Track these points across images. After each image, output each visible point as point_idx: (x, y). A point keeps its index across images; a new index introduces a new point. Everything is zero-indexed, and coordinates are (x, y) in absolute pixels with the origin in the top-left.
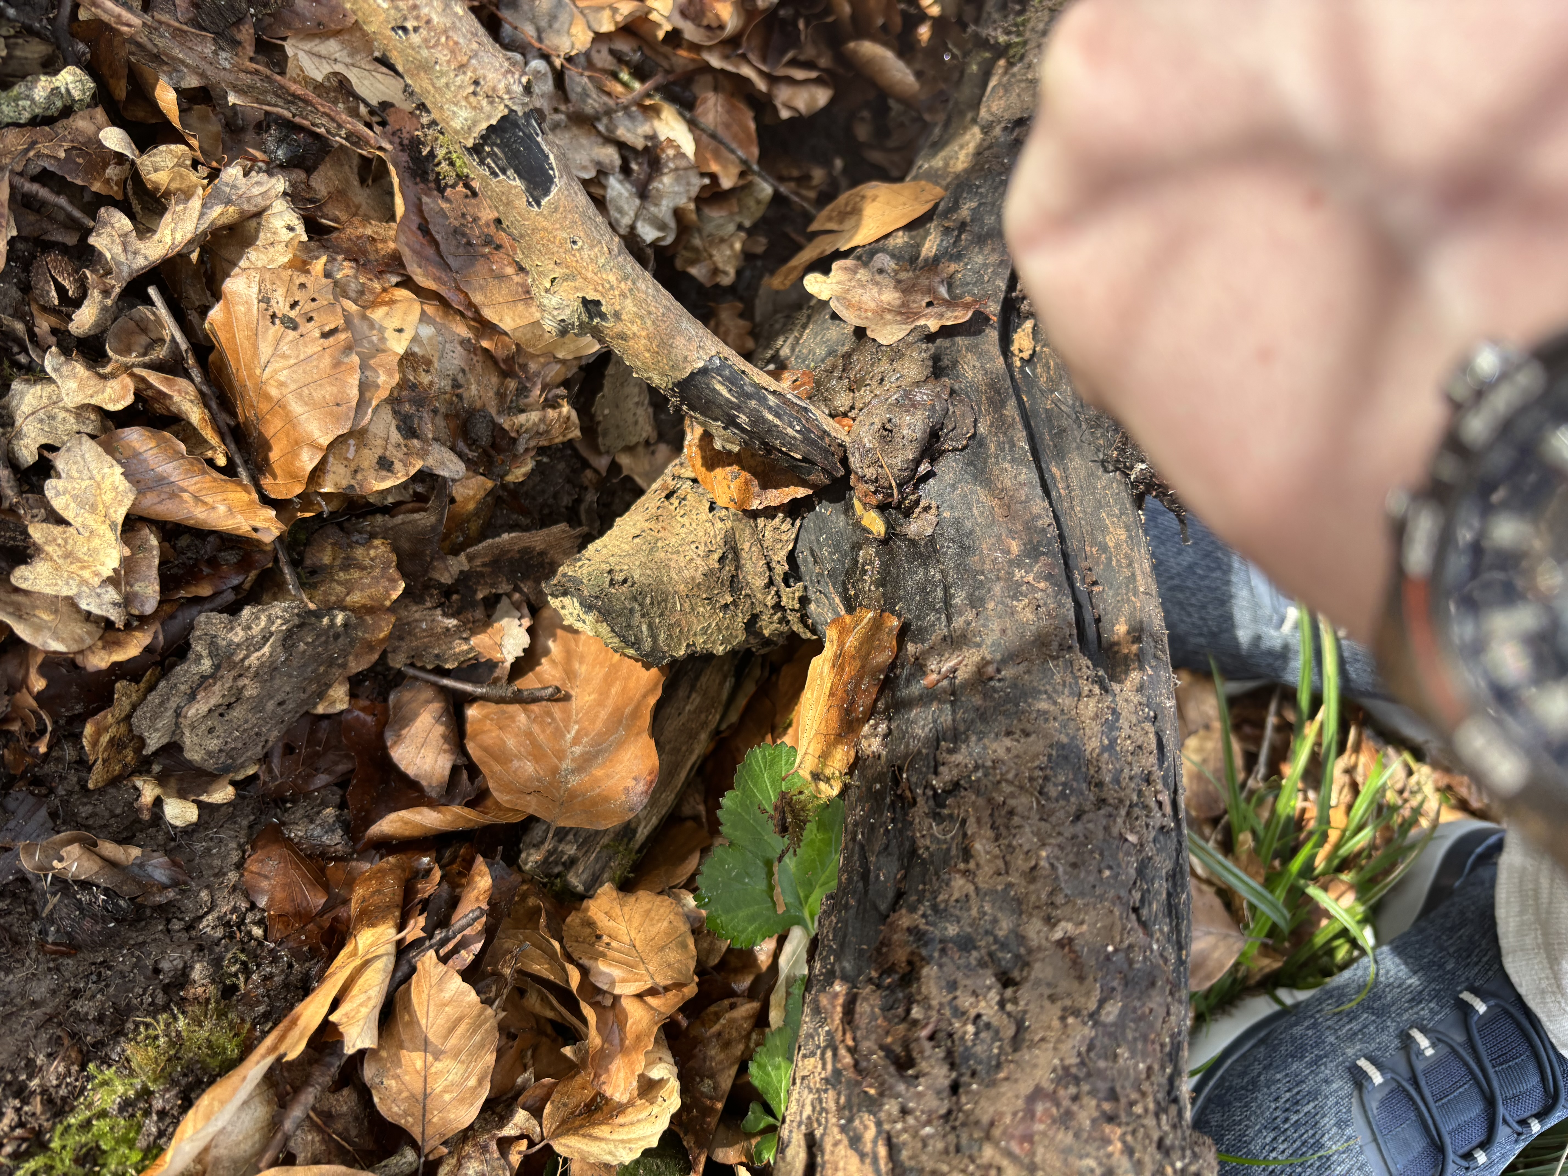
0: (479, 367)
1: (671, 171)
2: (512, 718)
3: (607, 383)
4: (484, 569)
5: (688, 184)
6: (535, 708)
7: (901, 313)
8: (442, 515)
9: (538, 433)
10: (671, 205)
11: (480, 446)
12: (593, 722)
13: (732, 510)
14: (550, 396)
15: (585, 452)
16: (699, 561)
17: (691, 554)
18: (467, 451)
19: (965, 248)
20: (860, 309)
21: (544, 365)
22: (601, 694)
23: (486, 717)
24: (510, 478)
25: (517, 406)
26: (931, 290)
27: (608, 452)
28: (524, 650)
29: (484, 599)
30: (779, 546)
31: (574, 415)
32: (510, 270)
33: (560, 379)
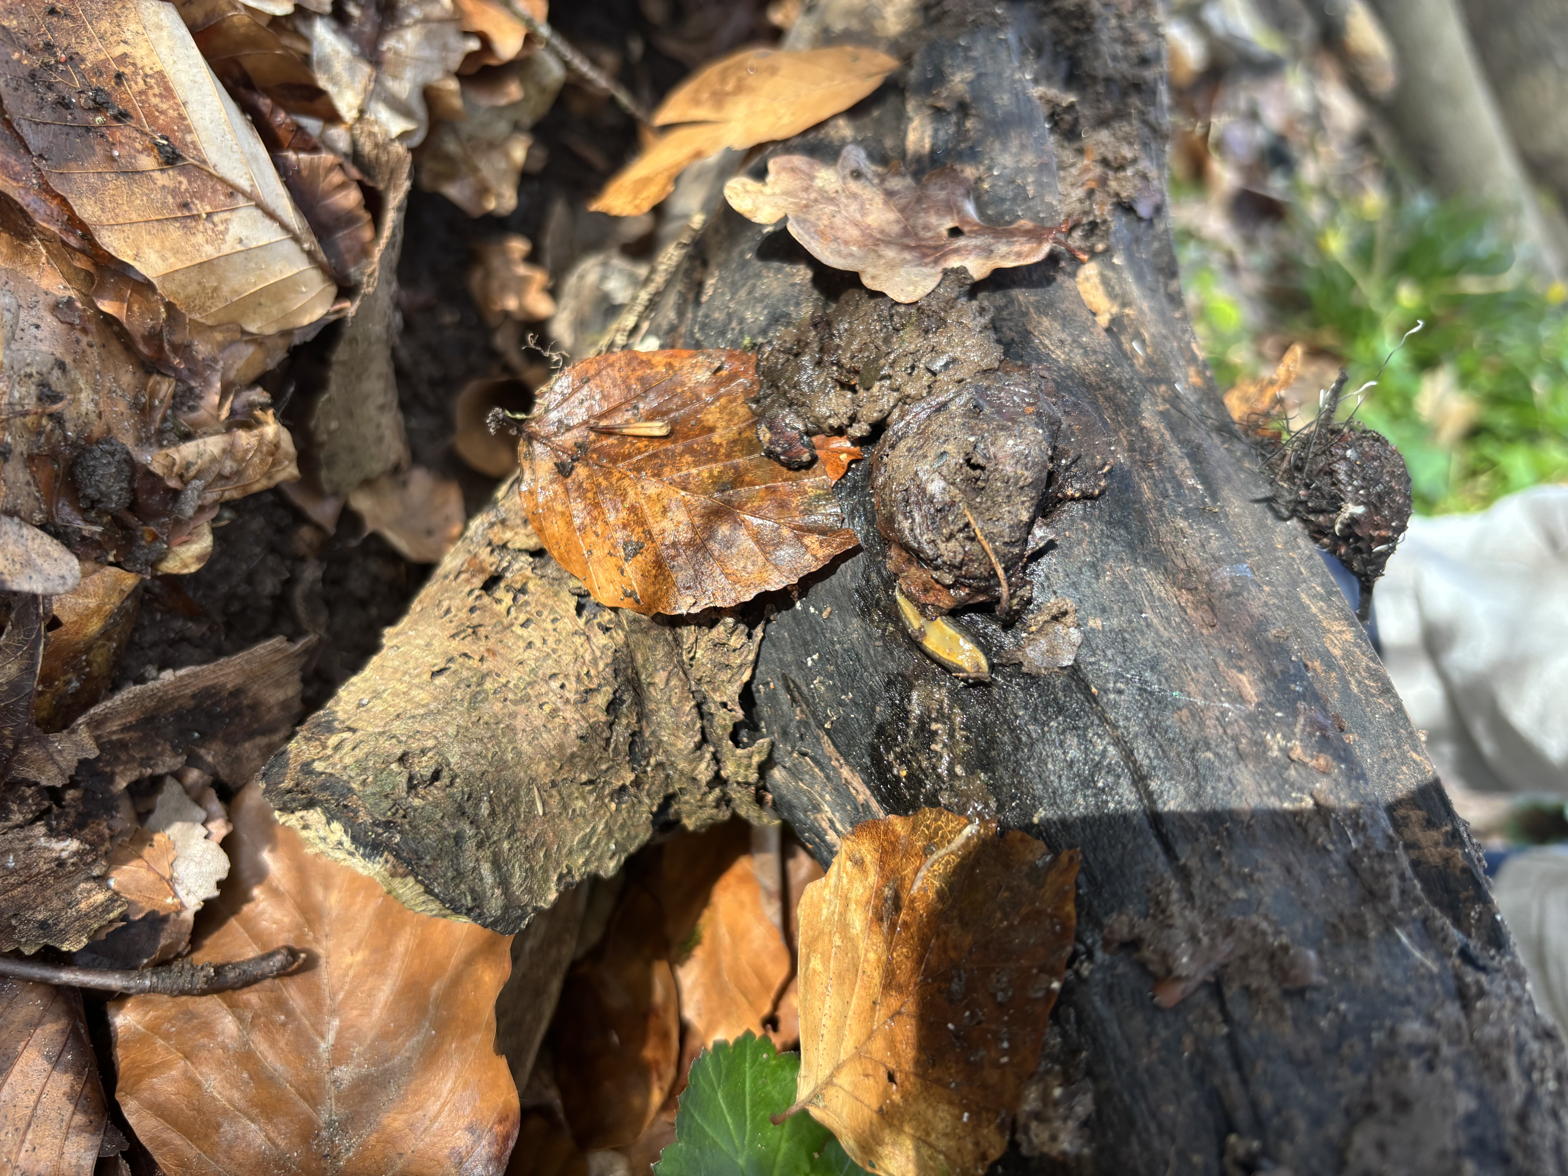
0: (93, 356)
1: (417, 22)
2: (207, 1027)
3: (335, 377)
4: (126, 736)
5: (445, 47)
6: (252, 997)
7: (907, 247)
8: (33, 657)
9: (221, 477)
10: (420, 79)
11: (106, 512)
12: (366, 1012)
13: (628, 612)
14: (238, 405)
15: (298, 499)
16: (569, 713)
17: (553, 700)
18: (79, 523)
19: (980, 142)
20: (836, 239)
21: (223, 347)
22: (374, 951)
23: (154, 1029)
24: (171, 566)
25: (176, 427)
26: (951, 208)
27: (336, 494)
28: (220, 884)
29: (128, 787)
30: (724, 676)
31: (286, 438)
32: (147, 162)
33: (253, 373)
